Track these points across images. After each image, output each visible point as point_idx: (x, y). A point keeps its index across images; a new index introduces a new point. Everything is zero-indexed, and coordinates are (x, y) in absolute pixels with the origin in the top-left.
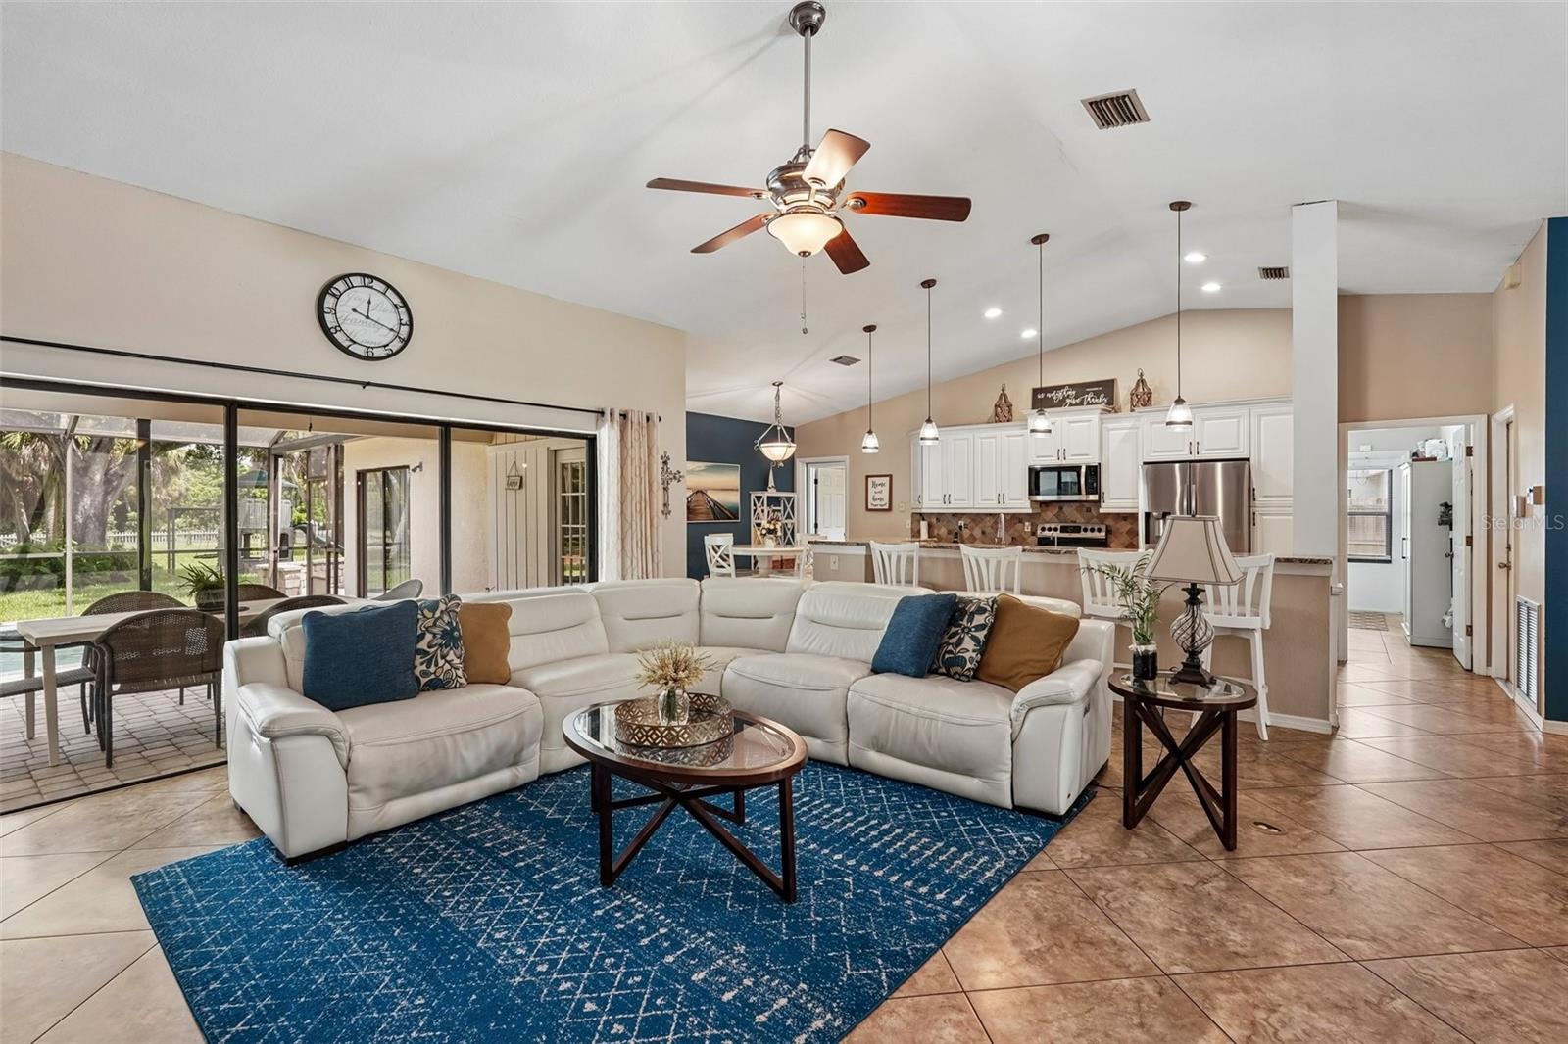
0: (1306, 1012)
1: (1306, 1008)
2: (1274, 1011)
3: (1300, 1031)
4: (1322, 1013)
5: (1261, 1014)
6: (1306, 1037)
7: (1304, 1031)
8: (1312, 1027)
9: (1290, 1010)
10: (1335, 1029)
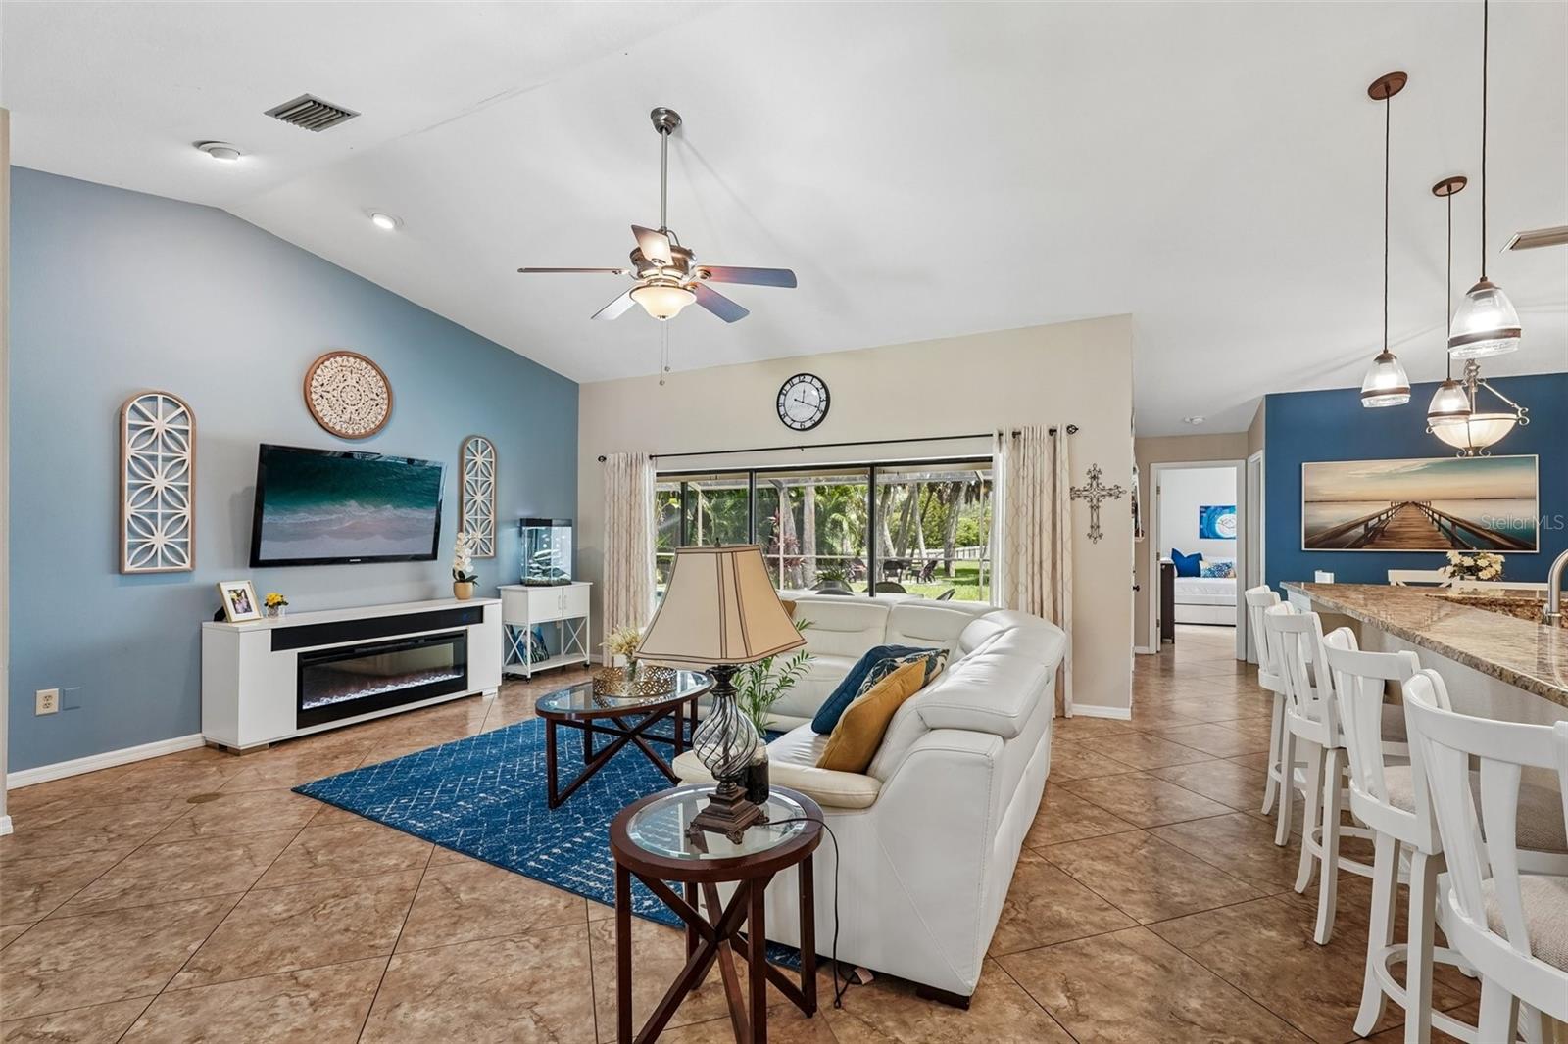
0: (296, 1025)
1: (300, 1027)
2: (311, 1004)
3: (282, 1011)
4: (287, 1036)
5: (313, 995)
6: (271, 1012)
7: (277, 1014)
8: (279, 1021)
9: (306, 1015)
10: (265, 1035)
